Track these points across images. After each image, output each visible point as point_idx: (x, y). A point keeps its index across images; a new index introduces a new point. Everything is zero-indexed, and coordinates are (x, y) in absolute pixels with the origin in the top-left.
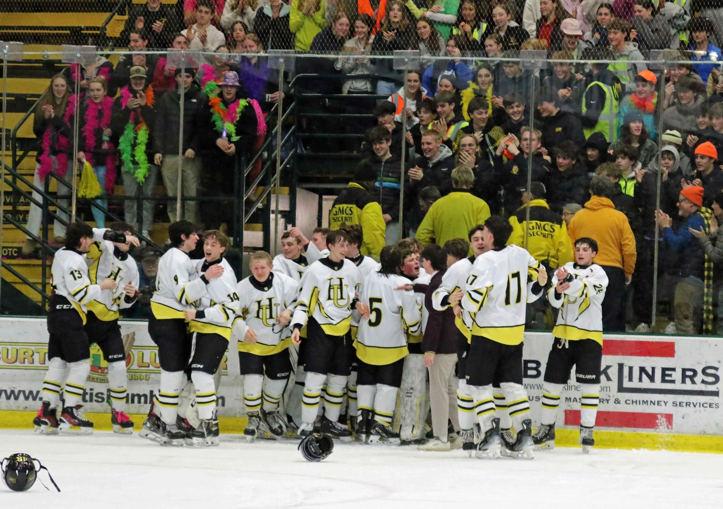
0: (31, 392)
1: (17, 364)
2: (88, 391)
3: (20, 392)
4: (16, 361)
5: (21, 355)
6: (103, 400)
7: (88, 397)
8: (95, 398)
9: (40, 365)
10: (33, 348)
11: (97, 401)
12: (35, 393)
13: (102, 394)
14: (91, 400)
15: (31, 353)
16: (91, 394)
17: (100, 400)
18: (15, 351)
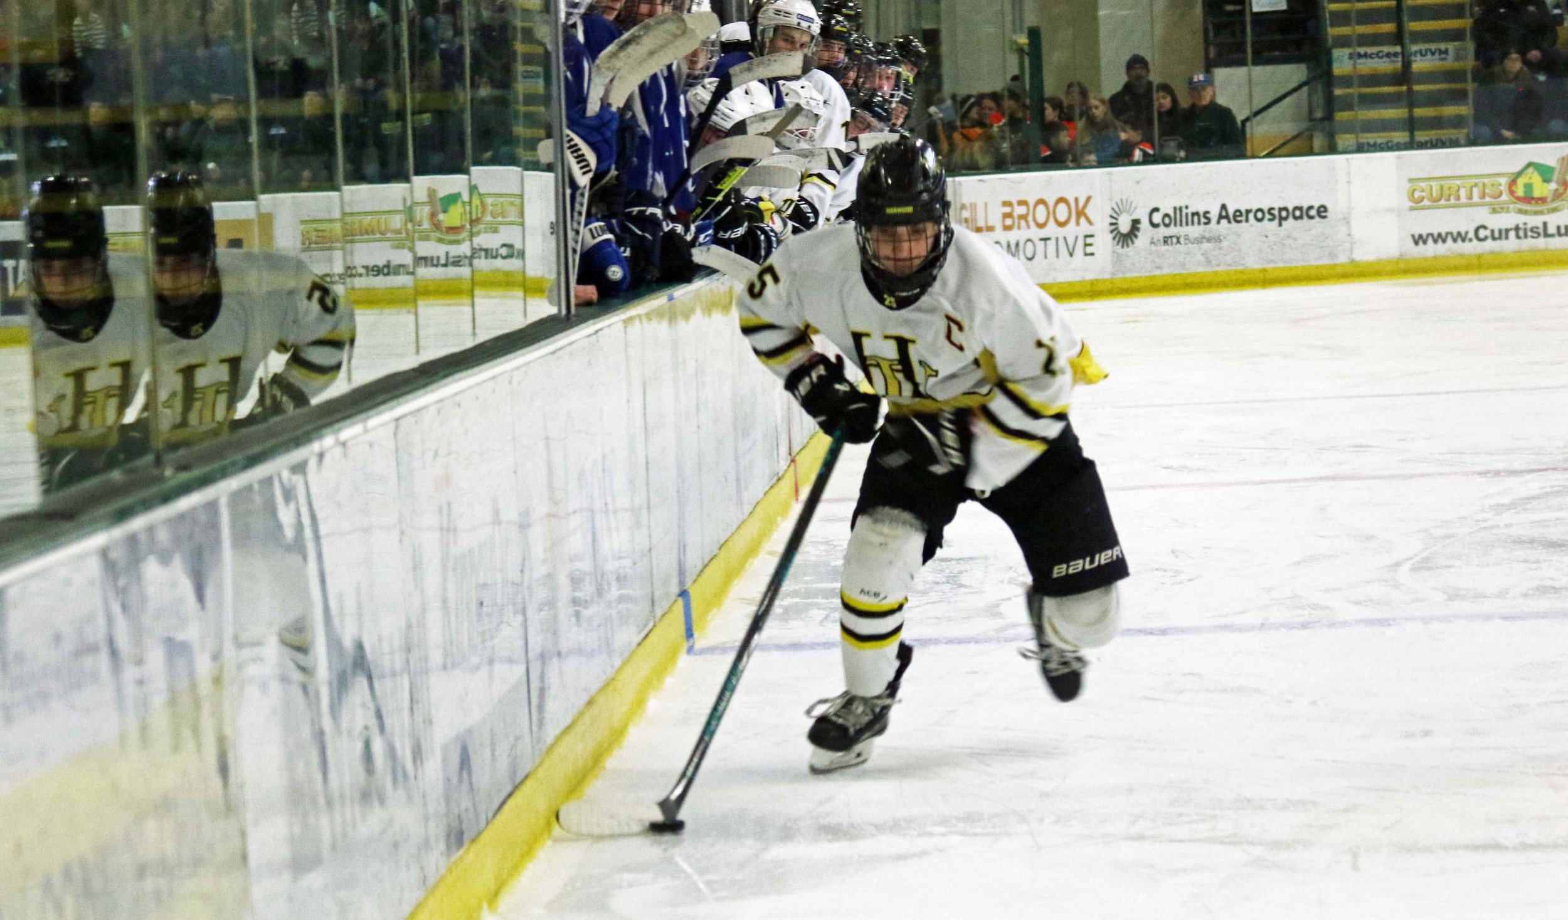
0: (1459, 234)
1: (1443, 202)
2: (1521, 226)
3: (1447, 234)
4: (1440, 200)
5: (1446, 193)
6: (1539, 234)
7: (1521, 233)
8: (1530, 234)
9: (1480, 201)
10: (1458, 182)
11: (1533, 237)
12: (1463, 234)
13: (1537, 228)
14: (1526, 236)
15: (1456, 188)
16: (1525, 230)
17: (1535, 235)
18: (1438, 187)
